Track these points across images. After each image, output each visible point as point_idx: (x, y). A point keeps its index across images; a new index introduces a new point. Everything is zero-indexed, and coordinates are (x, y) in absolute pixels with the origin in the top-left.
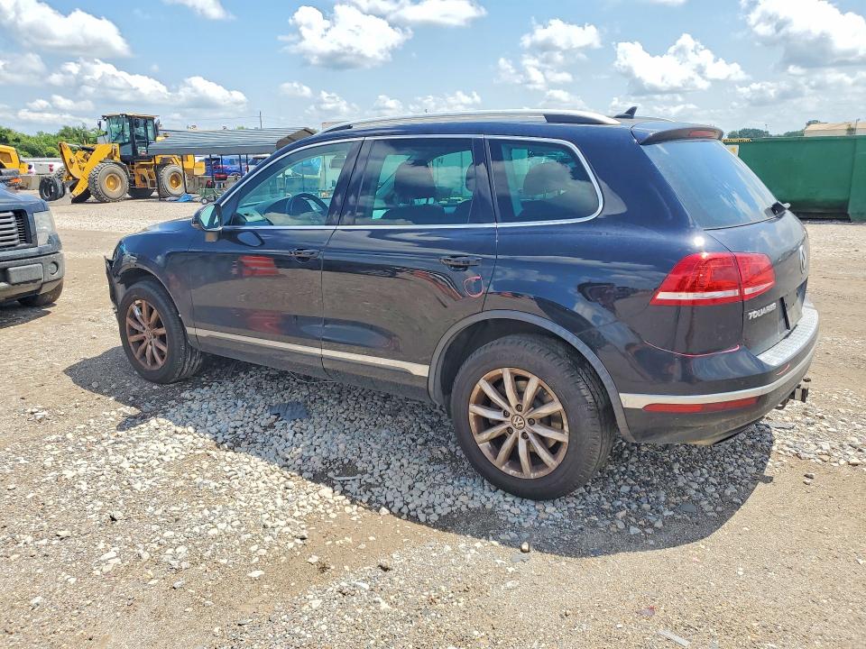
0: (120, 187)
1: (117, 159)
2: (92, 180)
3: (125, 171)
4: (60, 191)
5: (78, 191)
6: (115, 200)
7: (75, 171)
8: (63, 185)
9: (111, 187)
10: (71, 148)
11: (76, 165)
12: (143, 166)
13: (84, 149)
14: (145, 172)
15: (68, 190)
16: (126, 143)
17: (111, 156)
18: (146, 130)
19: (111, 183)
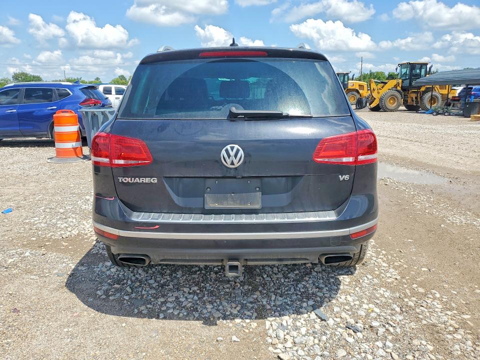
0: (396, 104)
1: (399, 88)
2: (381, 100)
3: (401, 95)
4: (364, 104)
5: (373, 105)
6: (392, 111)
7: (375, 95)
8: (366, 101)
9: (391, 103)
10: (376, 82)
11: (376, 91)
12: (414, 92)
13: (382, 83)
14: (414, 96)
15: (368, 104)
16: (407, 79)
17: (396, 86)
18: (421, 71)
19: (392, 101)
